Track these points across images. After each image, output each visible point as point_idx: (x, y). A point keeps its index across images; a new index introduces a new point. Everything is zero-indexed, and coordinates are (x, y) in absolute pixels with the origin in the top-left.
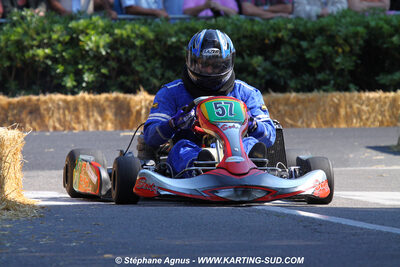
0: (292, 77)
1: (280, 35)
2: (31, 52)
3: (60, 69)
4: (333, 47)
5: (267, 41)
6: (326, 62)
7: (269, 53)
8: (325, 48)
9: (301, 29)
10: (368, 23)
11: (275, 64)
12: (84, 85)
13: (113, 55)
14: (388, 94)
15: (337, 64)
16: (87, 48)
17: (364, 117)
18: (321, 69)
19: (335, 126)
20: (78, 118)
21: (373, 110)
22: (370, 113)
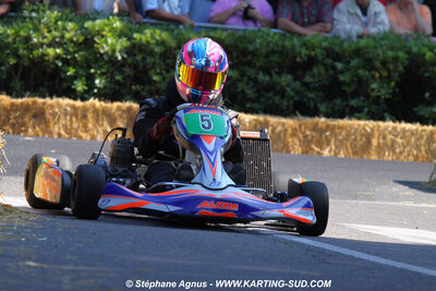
0: (323, 101)
1: (313, 53)
2: (41, 50)
3: (71, 72)
4: (370, 71)
5: (298, 59)
6: (361, 87)
7: (299, 73)
8: (361, 72)
9: (337, 49)
10: (410, 48)
11: (306, 85)
12: (96, 91)
13: (129, 61)
14: (425, 127)
15: (373, 90)
16: (102, 51)
17: (398, 150)
18: (355, 94)
19: (365, 157)
20: (85, 126)
21: (408, 143)
22: (404, 147)
